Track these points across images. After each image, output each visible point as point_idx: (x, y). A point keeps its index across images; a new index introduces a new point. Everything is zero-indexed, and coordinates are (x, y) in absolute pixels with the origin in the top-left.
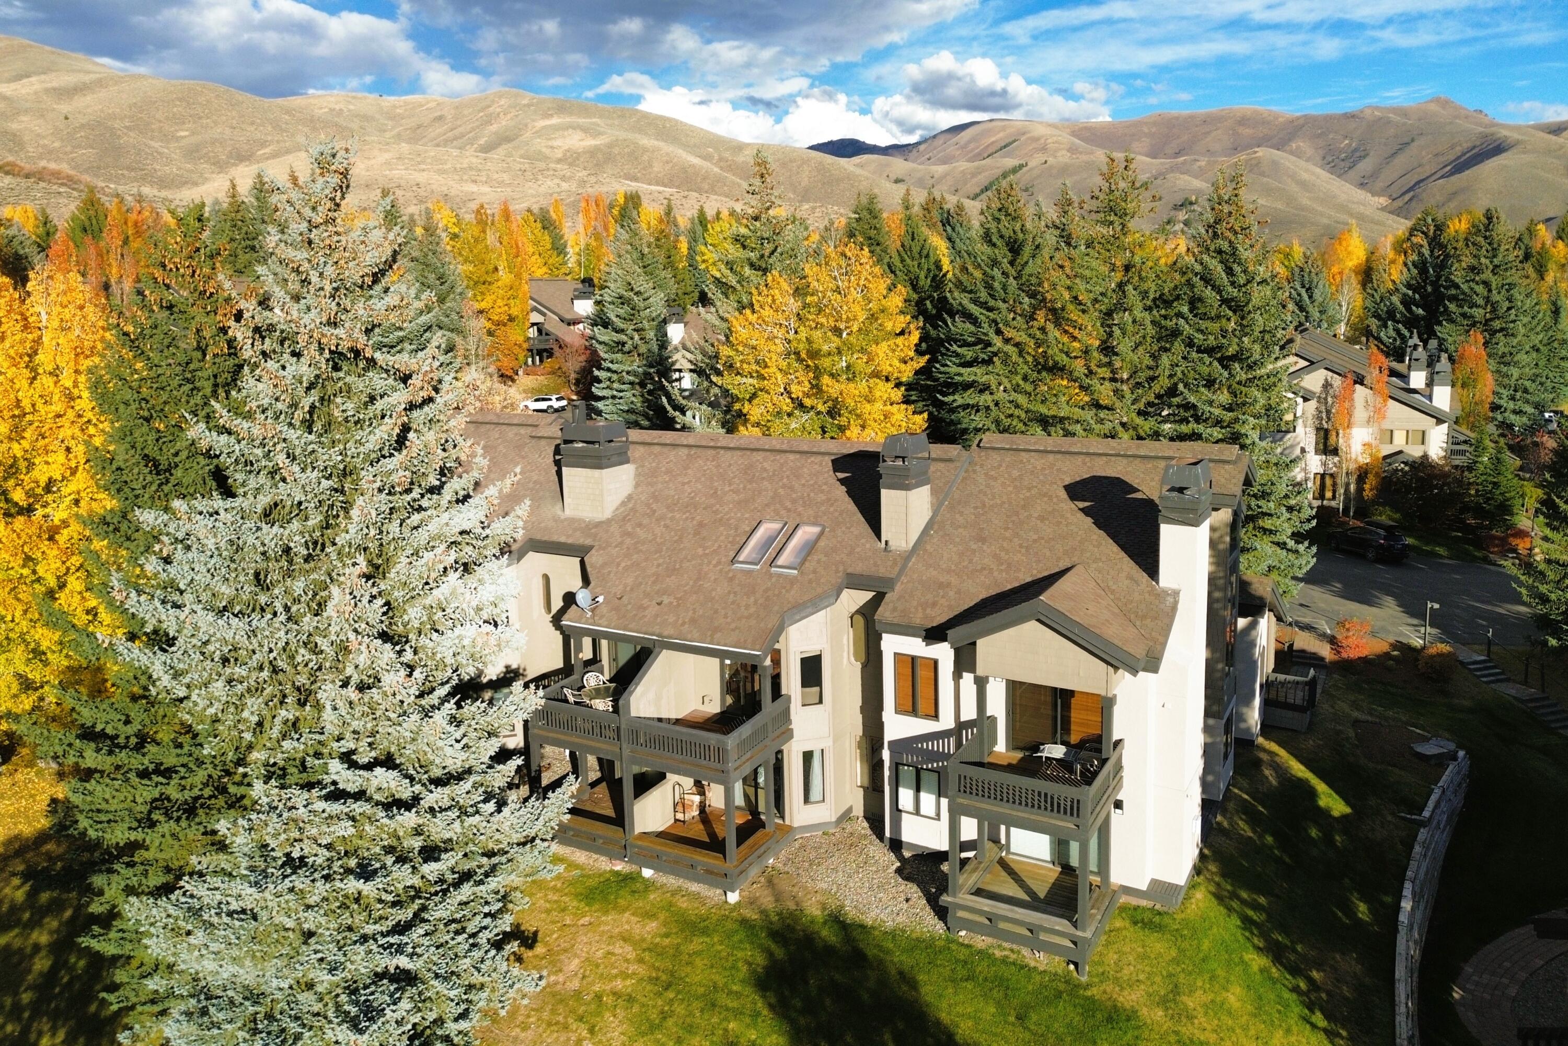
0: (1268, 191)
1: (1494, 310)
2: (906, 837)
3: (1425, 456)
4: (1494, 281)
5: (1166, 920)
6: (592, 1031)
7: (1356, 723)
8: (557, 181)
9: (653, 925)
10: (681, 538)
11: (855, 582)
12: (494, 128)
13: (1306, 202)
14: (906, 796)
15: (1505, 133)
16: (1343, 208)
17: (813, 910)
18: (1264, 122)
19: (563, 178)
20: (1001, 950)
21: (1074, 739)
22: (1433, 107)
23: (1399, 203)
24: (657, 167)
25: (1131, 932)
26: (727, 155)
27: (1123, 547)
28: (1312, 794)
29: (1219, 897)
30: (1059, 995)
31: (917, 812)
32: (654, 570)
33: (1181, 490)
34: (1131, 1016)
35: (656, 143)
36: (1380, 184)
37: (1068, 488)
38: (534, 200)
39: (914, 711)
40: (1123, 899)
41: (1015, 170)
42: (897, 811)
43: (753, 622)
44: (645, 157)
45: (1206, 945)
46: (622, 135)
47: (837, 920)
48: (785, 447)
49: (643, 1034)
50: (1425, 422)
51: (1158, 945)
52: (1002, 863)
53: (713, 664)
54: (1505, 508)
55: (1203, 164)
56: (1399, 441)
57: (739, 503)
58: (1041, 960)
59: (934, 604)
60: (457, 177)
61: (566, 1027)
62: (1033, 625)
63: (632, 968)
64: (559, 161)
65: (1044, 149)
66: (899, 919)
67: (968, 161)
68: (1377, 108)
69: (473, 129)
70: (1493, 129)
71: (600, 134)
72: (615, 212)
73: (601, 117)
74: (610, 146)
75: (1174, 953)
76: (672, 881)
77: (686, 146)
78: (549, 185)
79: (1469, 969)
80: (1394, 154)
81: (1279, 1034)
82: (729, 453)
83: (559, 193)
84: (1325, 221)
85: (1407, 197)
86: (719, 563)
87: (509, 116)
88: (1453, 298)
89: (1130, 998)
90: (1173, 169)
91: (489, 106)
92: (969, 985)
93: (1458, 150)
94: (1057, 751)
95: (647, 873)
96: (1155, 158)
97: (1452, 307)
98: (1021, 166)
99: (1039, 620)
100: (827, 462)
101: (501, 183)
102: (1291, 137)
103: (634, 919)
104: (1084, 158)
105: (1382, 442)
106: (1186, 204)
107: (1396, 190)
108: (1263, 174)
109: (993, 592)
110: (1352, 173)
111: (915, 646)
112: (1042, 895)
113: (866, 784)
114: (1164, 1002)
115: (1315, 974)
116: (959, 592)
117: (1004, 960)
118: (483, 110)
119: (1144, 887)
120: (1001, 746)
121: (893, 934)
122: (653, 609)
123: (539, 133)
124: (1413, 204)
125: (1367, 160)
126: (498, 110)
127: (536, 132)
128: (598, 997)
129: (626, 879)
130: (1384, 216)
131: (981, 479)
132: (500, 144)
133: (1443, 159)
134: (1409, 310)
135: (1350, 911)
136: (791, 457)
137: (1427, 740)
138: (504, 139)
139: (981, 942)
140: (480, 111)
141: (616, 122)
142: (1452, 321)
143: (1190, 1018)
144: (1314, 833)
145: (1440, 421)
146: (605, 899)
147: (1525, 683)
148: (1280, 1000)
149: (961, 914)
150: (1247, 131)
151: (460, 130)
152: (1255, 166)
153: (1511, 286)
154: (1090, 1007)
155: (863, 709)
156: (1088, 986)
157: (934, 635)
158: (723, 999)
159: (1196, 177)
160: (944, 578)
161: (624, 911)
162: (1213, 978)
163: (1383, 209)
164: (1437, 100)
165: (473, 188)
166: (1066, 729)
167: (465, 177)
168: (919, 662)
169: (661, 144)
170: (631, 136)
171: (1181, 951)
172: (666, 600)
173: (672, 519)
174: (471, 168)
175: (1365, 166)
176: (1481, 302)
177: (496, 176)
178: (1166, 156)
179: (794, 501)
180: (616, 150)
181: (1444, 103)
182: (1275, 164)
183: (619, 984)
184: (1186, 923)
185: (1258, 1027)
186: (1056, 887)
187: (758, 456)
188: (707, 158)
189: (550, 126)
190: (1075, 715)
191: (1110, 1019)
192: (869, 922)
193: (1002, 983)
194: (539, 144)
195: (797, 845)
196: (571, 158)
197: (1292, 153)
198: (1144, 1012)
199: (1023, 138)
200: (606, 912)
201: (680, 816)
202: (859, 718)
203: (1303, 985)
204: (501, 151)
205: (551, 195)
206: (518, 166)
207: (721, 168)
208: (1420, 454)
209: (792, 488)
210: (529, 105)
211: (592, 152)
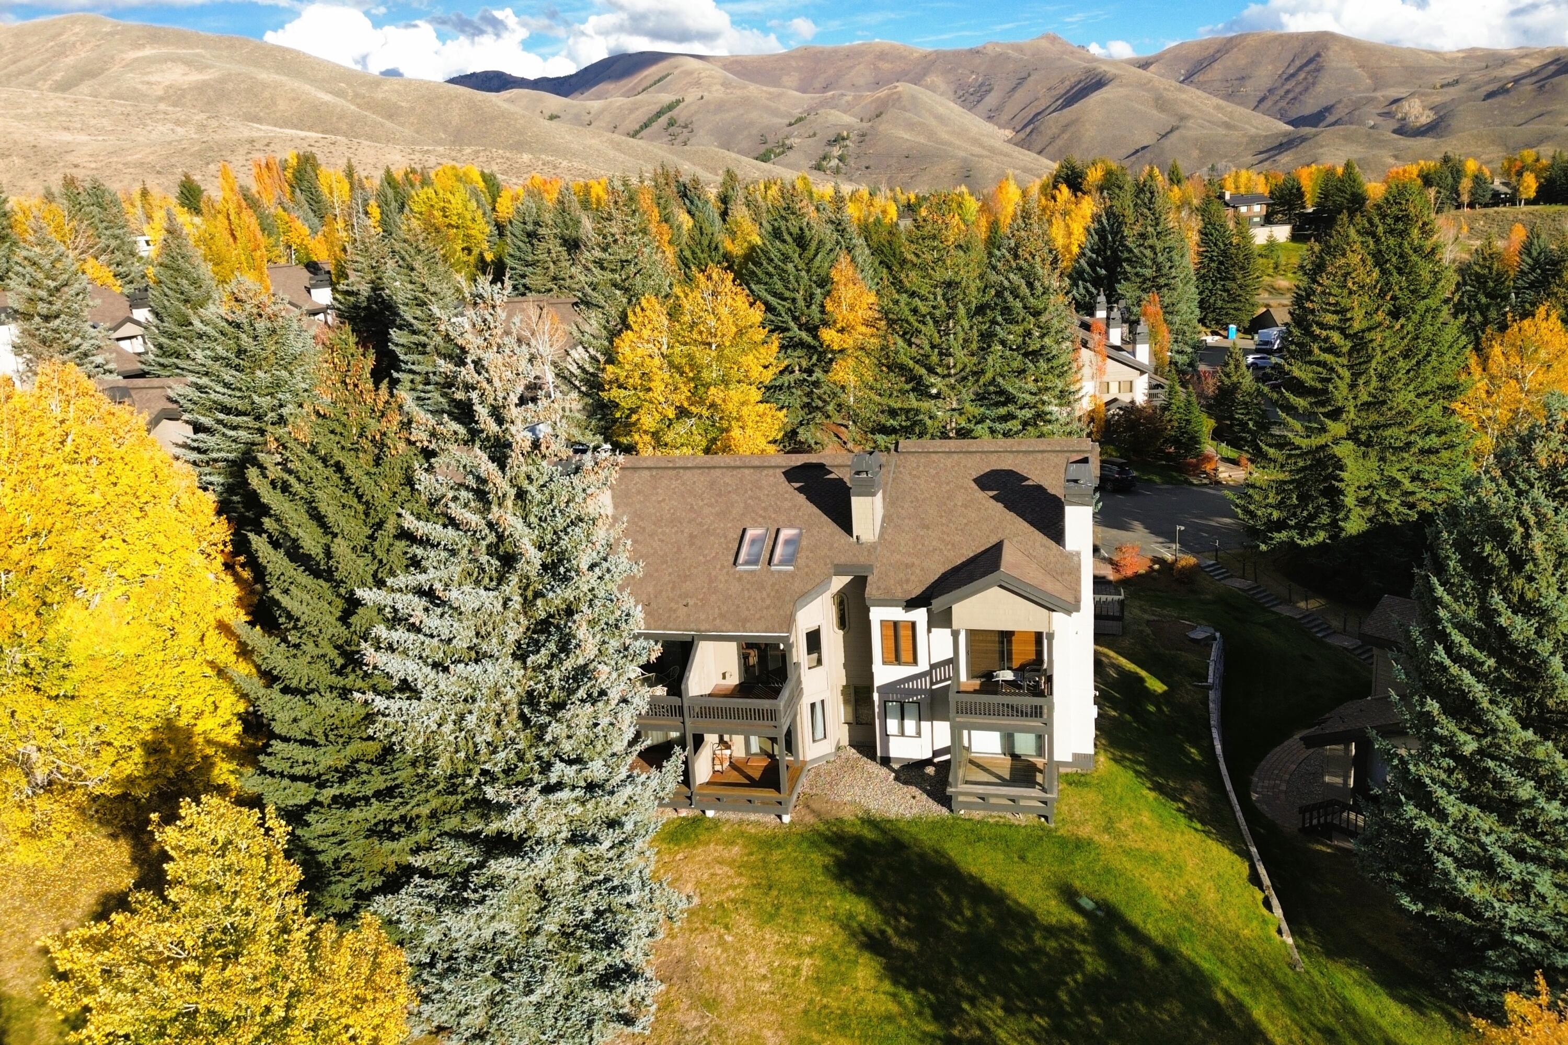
0: (910, 126)
1: (1159, 269)
2: (893, 753)
3: (1133, 402)
4: (1159, 246)
5: (1088, 779)
6: (726, 927)
7: (1148, 622)
8: (170, 126)
9: (736, 849)
10: (679, 549)
11: (840, 570)
12: (70, 60)
13: (945, 136)
14: (892, 725)
15: (1104, 68)
16: (976, 141)
17: (847, 814)
18: (901, 57)
19: (177, 122)
20: (993, 817)
21: (1016, 665)
22: (1044, 44)
23: (1022, 135)
24: (282, 105)
25: (1070, 790)
26: (363, 90)
27: (1032, 523)
28: (1141, 680)
29: (1115, 760)
30: (1041, 838)
31: (902, 734)
32: (667, 578)
33: (1076, 481)
34: (1090, 842)
35: (277, 77)
36: (1005, 117)
37: (976, 481)
38: (148, 150)
39: (898, 660)
40: (1063, 770)
41: (671, 107)
42: (885, 735)
43: (773, 611)
44: (266, 94)
45: (1118, 790)
46: (234, 68)
47: (870, 822)
48: (738, 463)
49: (767, 922)
50: (1132, 374)
51: (1091, 796)
52: (971, 762)
53: (733, 646)
54: (1194, 440)
55: (849, 98)
56: (1114, 392)
57: (718, 514)
58: (1021, 819)
59: (907, 581)
60: (42, 124)
61: (706, 930)
62: (996, 590)
63: (736, 882)
64: (161, 99)
65: (698, 83)
66: (914, 811)
67: (623, 95)
68: (997, 44)
69: (43, 62)
70: (1095, 64)
71: (207, 67)
72: (289, 174)
73: (205, 47)
74: (222, 81)
75: (1101, 798)
76: (732, 816)
77: (313, 81)
78: (161, 131)
79: (1255, 779)
80: (1014, 89)
81: (1178, 835)
82: (688, 473)
83: (179, 141)
84: (962, 154)
85: (1028, 130)
86: (723, 567)
87: (88, 47)
88: (1128, 260)
89: (1085, 832)
90: (824, 104)
91: (60, 34)
92: (982, 844)
93: (1067, 84)
94: (1008, 675)
95: (710, 814)
96: (804, 92)
97: (1128, 268)
98: (678, 102)
99: (1001, 586)
100: (779, 472)
101: (101, 130)
102: (925, 72)
103: (720, 848)
104: (738, 92)
105: (1101, 392)
106: (838, 139)
107: (1019, 122)
108: (904, 109)
109: (949, 567)
110: (980, 106)
111: (897, 614)
112: (1007, 777)
113: (850, 719)
114: (1106, 830)
115: (1186, 799)
116: (922, 569)
117: (997, 824)
118: (53, 38)
119: (1069, 759)
120: (963, 677)
121: (914, 822)
122: (682, 612)
123: (130, 66)
124: (1034, 136)
125: (992, 94)
126: (73, 39)
127: (127, 65)
128: (720, 905)
129: (695, 822)
130: (1010, 148)
131: (907, 478)
132: (82, 80)
133: (1055, 93)
134: (1094, 271)
135: (1188, 755)
136: (747, 471)
137: (1193, 628)
138: (86, 73)
139: (977, 815)
140: (48, 40)
141: (225, 53)
142: (1127, 279)
143: (1126, 836)
144: (1152, 708)
145: (1142, 373)
146: (687, 838)
147: (1243, 577)
148: (1172, 816)
149: (961, 798)
150: (885, 66)
151: (27, 62)
152: (895, 101)
153: (1171, 249)
154: (1063, 842)
155: (845, 666)
156: (1056, 829)
157: (911, 604)
158: (814, 887)
159: (845, 112)
160: (909, 560)
161: (708, 844)
162: (1130, 809)
163: (1009, 141)
164: (1046, 37)
165: (67, 137)
166: (1010, 659)
167: (54, 124)
168: (901, 626)
169: (284, 79)
170: (244, 69)
171: (1105, 796)
172: (691, 602)
173: (664, 533)
174: (59, 113)
175: (991, 100)
176: (1149, 263)
177: (93, 122)
178: (815, 91)
179: (765, 509)
180: (230, 86)
181: (1053, 39)
182: (914, 98)
183: (731, 893)
184: (1100, 778)
185: (1165, 834)
186: (1013, 770)
187: (718, 472)
188: (340, 94)
189: (143, 58)
190: (1015, 648)
191: (1077, 847)
192: (893, 816)
193: (1003, 838)
194: (133, 80)
195: (812, 773)
196: (175, 96)
197: (927, 88)
198: (1096, 838)
199: (676, 72)
200: (694, 847)
201: (718, 768)
202: (843, 672)
203: (1181, 806)
204: (85, 88)
205: (170, 143)
206: (119, 111)
207: (359, 106)
208: (1128, 400)
209: (759, 498)
210: (112, 34)
211: (201, 88)
